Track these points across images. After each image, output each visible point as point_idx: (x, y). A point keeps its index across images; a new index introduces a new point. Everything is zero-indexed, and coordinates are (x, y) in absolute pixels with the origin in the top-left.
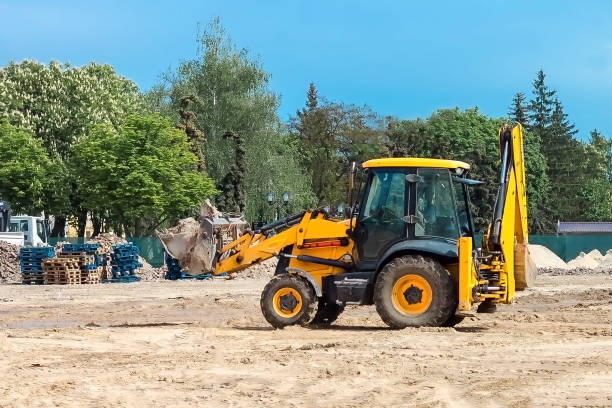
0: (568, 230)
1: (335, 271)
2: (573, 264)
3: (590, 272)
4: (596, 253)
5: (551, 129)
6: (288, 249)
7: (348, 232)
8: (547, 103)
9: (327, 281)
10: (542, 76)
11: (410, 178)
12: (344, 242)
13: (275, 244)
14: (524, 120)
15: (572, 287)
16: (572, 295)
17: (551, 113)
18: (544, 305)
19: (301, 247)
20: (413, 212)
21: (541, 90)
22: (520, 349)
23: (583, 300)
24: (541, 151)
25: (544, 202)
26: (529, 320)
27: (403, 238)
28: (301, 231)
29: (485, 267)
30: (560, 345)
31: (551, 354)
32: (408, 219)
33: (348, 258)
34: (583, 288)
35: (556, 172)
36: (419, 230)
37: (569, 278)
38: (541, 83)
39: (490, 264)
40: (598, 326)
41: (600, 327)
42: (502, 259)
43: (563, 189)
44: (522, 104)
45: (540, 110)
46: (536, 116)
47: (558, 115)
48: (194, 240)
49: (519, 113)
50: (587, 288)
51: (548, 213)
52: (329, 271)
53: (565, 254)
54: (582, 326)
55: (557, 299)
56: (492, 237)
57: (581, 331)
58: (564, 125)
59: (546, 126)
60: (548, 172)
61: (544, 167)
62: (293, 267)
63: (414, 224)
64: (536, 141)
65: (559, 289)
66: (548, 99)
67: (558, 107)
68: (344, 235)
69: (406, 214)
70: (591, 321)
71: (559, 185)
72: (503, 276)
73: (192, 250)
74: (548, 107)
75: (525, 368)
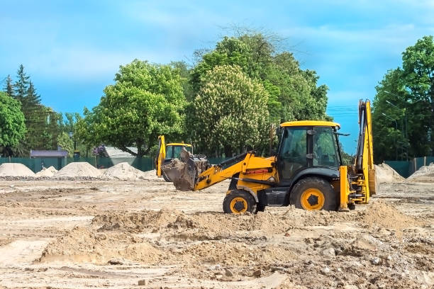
0: (37, 155)
1: (266, 187)
2: (39, 175)
3: (48, 178)
4: (52, 168)
5: (27, 98)
6: (237, 175)
7: (272, 164)
8: (25, 83)
9: (260, 193)
10: (22, 68)
11: (310, 132)
12: (270, 170)
13: (230, 172)
14: (11, 93)
15: (38, 187)
16: (39, 192)
17: (27, 89)
18: (22, 197)
19: (245, 174)
20: (311, 152)
21: (22, 76)
22: (9, 222)
23: (45, 195)
24: (21, 110)
25: (22, 139)
26: (14, 206)
27: (306, 167)
28: (245, 164)
29: (354, 183)
30: (31, 220)
31: (27, 225)
32: (308, 156)
33: (272, 179)
34: (45, 188)
35: (30, 122)
36: (315, 162)
37: (37, 182)
38: (22, 71)
39: (357, 181)
40: (52, 209)
41: (54, 210)
42: (363, 178)
43: (33, 132)
44: (11, 84)
45: (21, 87)
46: (19, 90)
47: (31, 90)
48: (183, 170)
49: (9, 88)
50: (46, 188)
51: (26, 145)
52: (261, 187)
53: (35, 169)
54: (44, 210)
55: (30, 194)
56: (357, 166)
57: (43, 212)
58: (34, 96)
59: (25, 96)
60: (25, 122)
61: (23, 119)
62: (240, 185)
63: (312, 159)
64: (19, 104)
65: (31, 188)
66: (25, 80)
67: (31, 86)
68: (270, 166)
69: (307, 153)
70: (49, 207)
71: (31, 129)
72: (364, 188)
73: (182, 177)
74: (25, 85)
75: (11, 233)
